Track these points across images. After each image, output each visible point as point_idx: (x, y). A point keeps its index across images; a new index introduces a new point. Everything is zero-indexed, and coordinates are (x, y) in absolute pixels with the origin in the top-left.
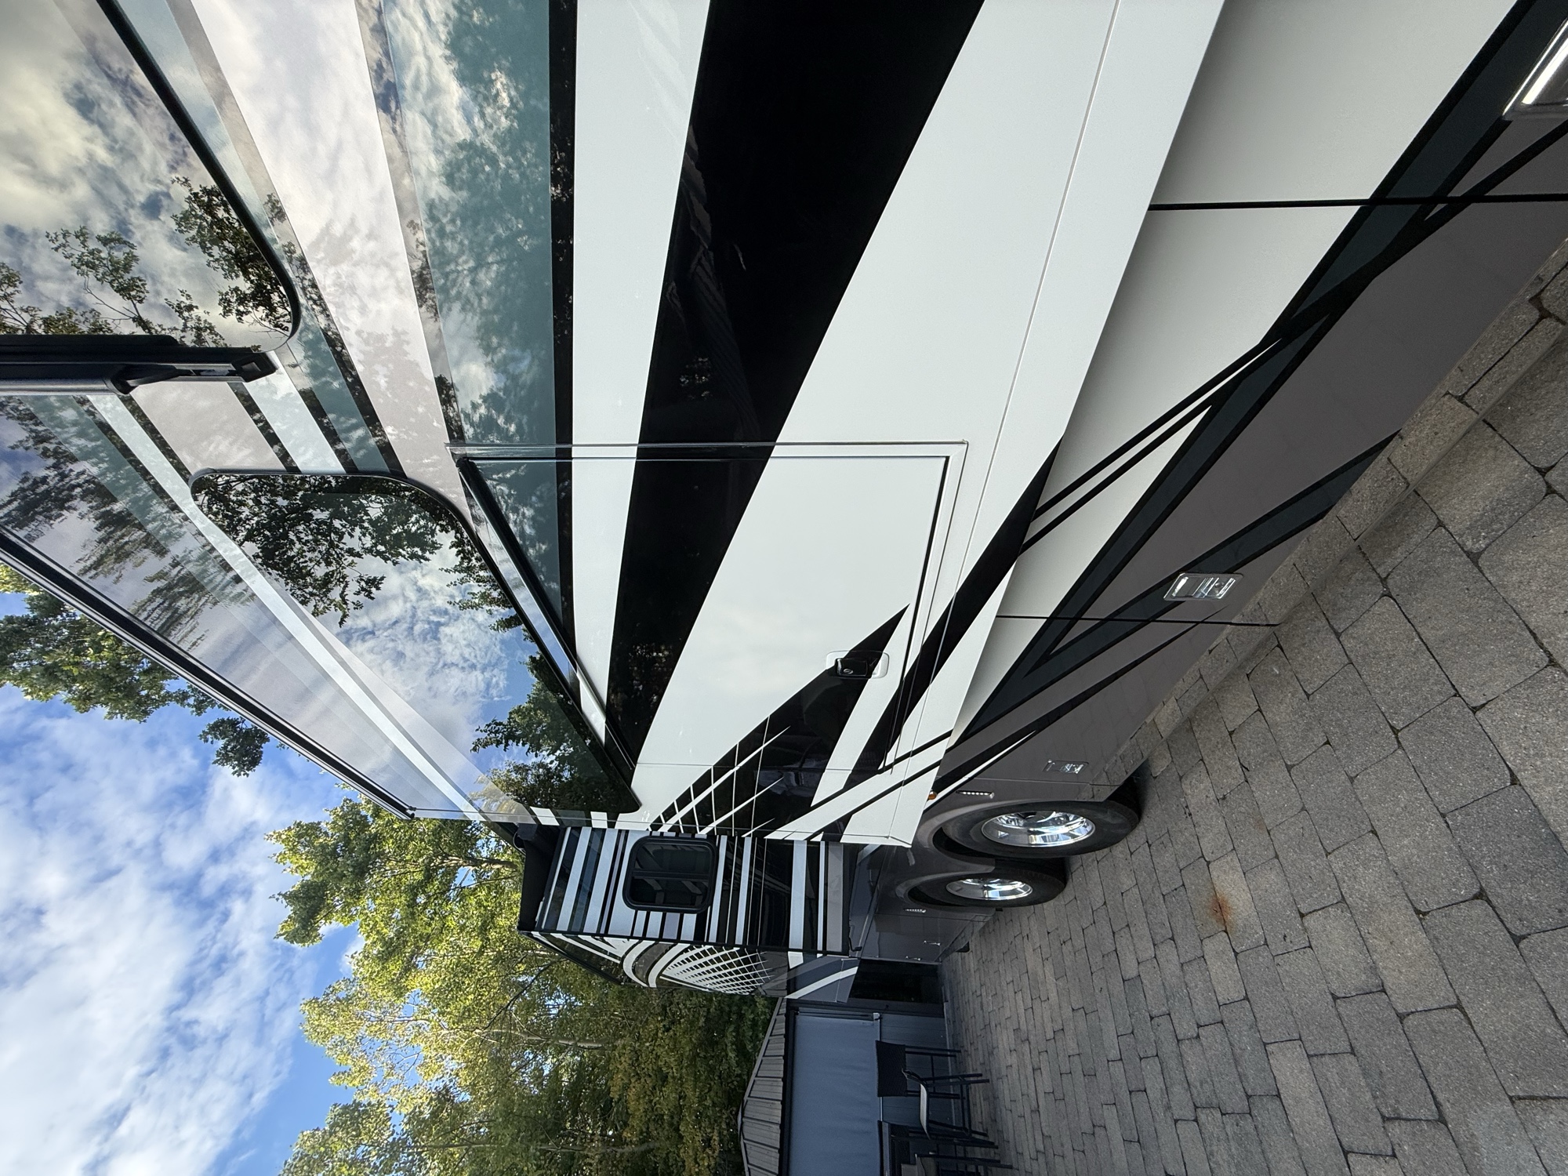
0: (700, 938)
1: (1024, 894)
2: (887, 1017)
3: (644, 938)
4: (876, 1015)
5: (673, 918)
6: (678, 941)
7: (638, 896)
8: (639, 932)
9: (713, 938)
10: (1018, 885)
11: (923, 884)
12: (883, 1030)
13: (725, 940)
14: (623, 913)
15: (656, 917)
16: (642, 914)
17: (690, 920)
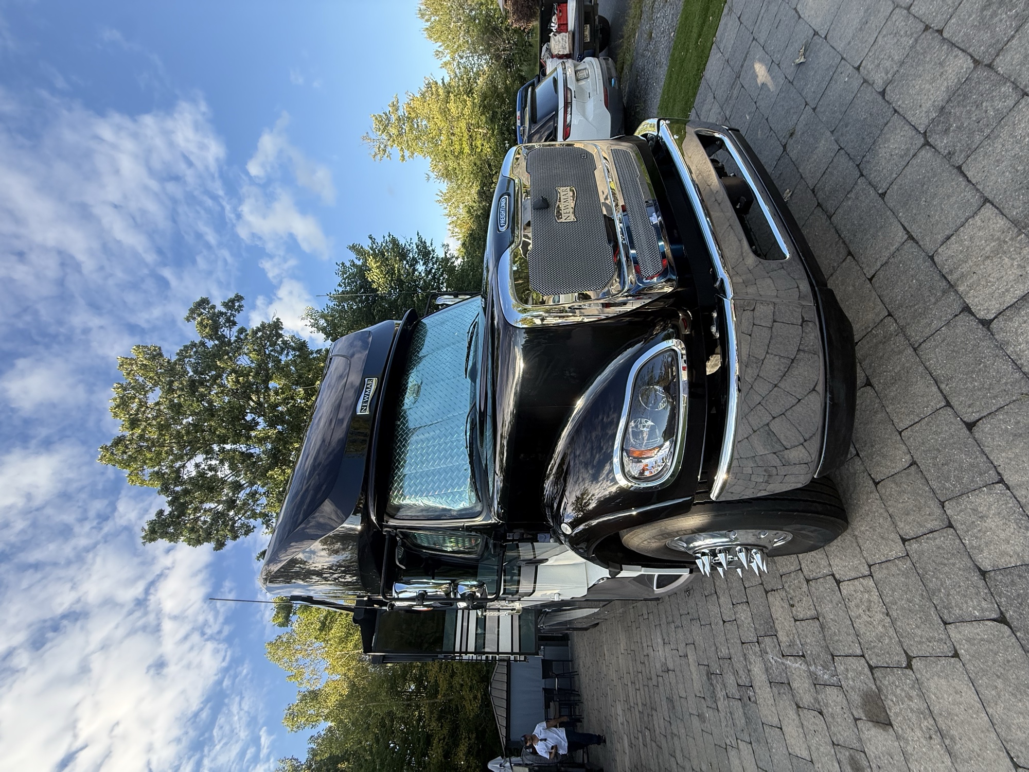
4: (542, 647)
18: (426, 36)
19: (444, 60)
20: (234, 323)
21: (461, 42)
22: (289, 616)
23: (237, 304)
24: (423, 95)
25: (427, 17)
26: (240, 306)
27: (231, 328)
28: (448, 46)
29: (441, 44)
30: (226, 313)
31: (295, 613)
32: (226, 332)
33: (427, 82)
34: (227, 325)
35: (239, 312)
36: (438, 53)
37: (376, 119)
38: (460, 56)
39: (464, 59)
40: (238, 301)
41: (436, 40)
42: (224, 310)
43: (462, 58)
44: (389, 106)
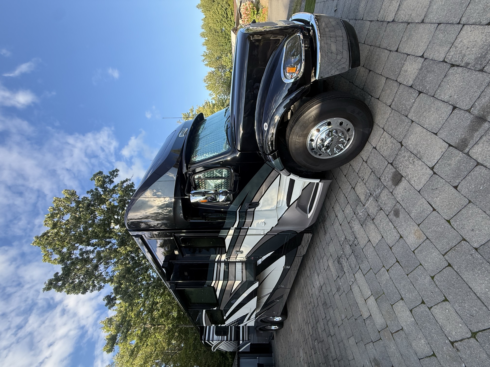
0: (227, 340)
1: (277, 328)
2: (260, 358)
3: (219, 341)
4: (258, 358)
5: (223, 337)
6: (224, 341)
7: (217, 334)
8: (218, 340)
9: (229, 340)
10: (277, 326)
11: (262, 327)
12: (259, 361)
13: (231, 340)
14: (215, 337)
15: (220, 337)
16: (218, 337)
17: (225, 337)
18: (206, 88)
19: (213, 97)
20: (113, 182)
21: (220, 91)
22: (114, 345)
23: (115, 173)
24: (204, 107)
25: (207, 82)
26: (117, 175)
27: (111, 184)
28: (214, 92)
29: (212, 91)
30: (110, 177)
31: (117, 344)
32: (108, 186)
33: (206, 102)
34: (109, 182)
35: (116, 177)
36: (210, 94)
37: (184, 115)
38: (219, 96)
39: (221, 97)
40: (116, 172)
41: (210, 90)
42: (109, 175)
43: (220, 96)
44: (190, 110)
